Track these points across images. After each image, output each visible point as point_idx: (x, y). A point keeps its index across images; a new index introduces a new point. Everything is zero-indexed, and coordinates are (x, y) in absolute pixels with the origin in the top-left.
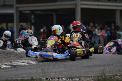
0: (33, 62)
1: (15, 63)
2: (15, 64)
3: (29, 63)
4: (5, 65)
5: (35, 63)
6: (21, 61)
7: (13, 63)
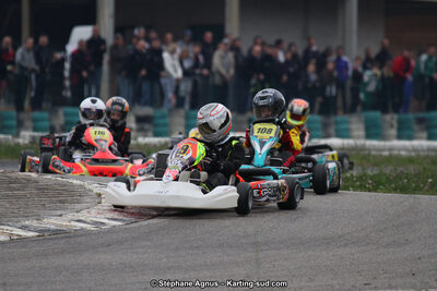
0: (106, 221)
1: (52, 222)
2: (52, 227)
3: (96, 223)
4: (24, 228)
5: (114, 223)
6: (70, 216)
7: (45, 220)
